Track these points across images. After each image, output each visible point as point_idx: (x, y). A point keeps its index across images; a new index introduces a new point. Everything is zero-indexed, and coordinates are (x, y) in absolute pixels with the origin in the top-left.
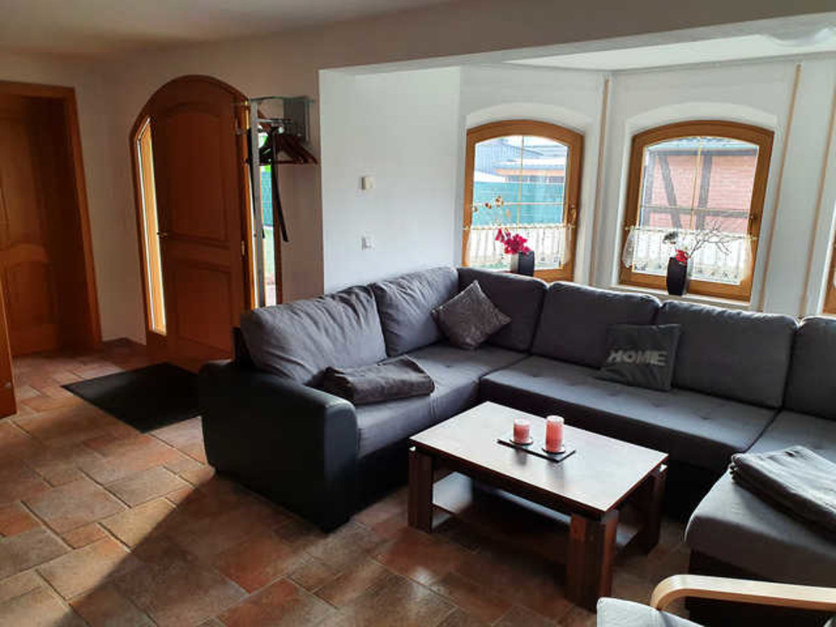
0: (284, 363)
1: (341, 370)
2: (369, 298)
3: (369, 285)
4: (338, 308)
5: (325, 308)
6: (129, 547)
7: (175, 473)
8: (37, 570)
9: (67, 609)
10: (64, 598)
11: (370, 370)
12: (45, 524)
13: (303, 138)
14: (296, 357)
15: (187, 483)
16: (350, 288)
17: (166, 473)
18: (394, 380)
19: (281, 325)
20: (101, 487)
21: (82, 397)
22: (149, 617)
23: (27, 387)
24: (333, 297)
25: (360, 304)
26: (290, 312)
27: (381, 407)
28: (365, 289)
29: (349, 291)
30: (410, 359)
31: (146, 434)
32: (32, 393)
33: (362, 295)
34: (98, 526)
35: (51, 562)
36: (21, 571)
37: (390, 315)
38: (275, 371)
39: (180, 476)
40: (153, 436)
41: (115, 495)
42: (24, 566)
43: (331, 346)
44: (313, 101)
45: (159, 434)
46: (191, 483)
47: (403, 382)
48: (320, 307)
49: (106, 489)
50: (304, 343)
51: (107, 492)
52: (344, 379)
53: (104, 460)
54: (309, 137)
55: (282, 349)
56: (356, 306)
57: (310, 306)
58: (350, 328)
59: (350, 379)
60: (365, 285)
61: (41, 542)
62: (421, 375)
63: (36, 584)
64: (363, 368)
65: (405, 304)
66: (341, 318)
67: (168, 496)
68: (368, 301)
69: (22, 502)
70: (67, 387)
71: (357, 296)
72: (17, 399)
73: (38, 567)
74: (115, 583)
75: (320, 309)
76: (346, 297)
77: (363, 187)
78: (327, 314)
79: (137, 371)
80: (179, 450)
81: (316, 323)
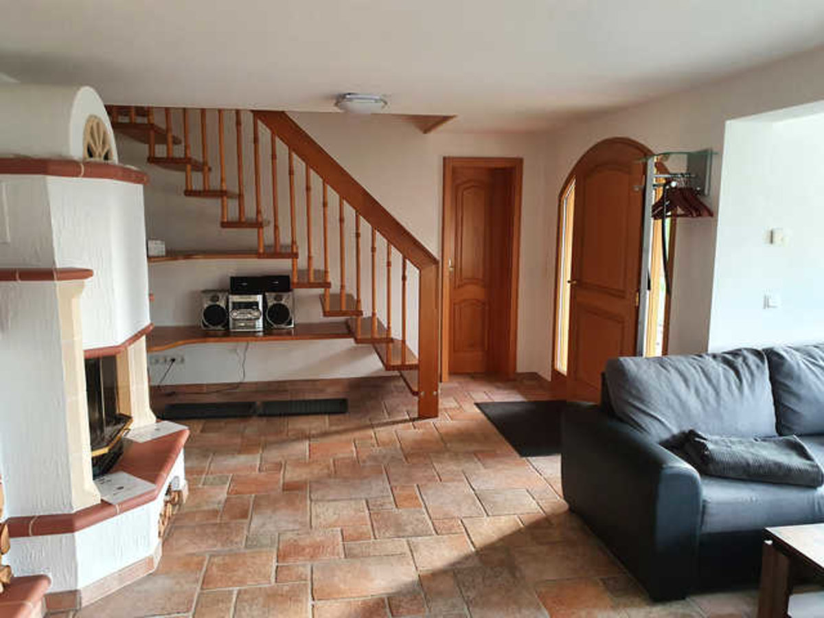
0: (641, 415)
1: (703, 435)
2: (761, 364)
3: (764, 350)
4: (718, 369)
5: (701, 368)
6: (474, 547)
7: (533, 498)
8: (408, 541)
9: (416, 578)
10: (417, 568)
11: (741, 442)
12: (426, 507)
13: (702, 192)
14: (655, 412)
15: (541, 511)
16: (740, 350)
17: (527, 496)
18: (767, 461)
19: (645, 377)
20: (473, 492)
21: (486, 415)
22: (468, 608)
23: (452, 399)
24: (714, 356)
25: (746, 368)
26: (658, 365)
27: (741, 485)
28: (757, 353)
29: (736, 353)
30: (800, 441)
31: (524, 459)
32: (454, 404)
33: (752, 359)
34: (460, 522)
35: (420, 538)
36: (399, 537)
37: (786, 386)
38: (632, 423)
39: (538, 503)
40: (528, 461)
41: (480, 501)
42: (401, 534)
43: (700, 408)
44: (716, 154)
45: (534, 461)
46: (544, 512)
47: (779, 466)
48: (695, 364)
49: (476, 495)
50: (667, 400)
51: (476, 498)
52: (704, 446)
53: (483, 471)
54: (709, 190)
55: (642, 401)
56: (741, 371)
57: (684, 363)
58: (727, 390)
59: (710, 446)
60: (760, 349)
61: (417, 520)
62: (808, 462)
63: (404, 551)
64: (733, 439)
65: (811, 377)
66: (718, 380)
67: (521, 516)
68: (758, 366)
69: (418, 486)
70: (477, 405)
71: (745, 359)
72: (440, 407)
73: (410, 539)
74: (454, 572)
75: (695, 368)
76: (731, 359)
77: (772, 241)
78: (701, 374)
79: (535, 402)
80: (545, 479)
81: (686, 381)
